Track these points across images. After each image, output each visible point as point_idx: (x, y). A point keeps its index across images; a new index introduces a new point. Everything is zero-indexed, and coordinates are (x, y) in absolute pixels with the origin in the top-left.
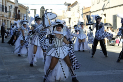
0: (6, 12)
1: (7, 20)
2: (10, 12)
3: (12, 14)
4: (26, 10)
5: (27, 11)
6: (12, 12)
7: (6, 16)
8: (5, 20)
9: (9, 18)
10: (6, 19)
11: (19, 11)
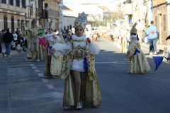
0: (24, 6)
1: (27, 21)
2: (31, 7)
3: (34, 11)
4: (59, 3)
5: (60, 5)
6: (34, 7)
7: (24, 14)
8: (22, 21)
9: (30, 18)
10: (24, 18)
11: (46, 5)
